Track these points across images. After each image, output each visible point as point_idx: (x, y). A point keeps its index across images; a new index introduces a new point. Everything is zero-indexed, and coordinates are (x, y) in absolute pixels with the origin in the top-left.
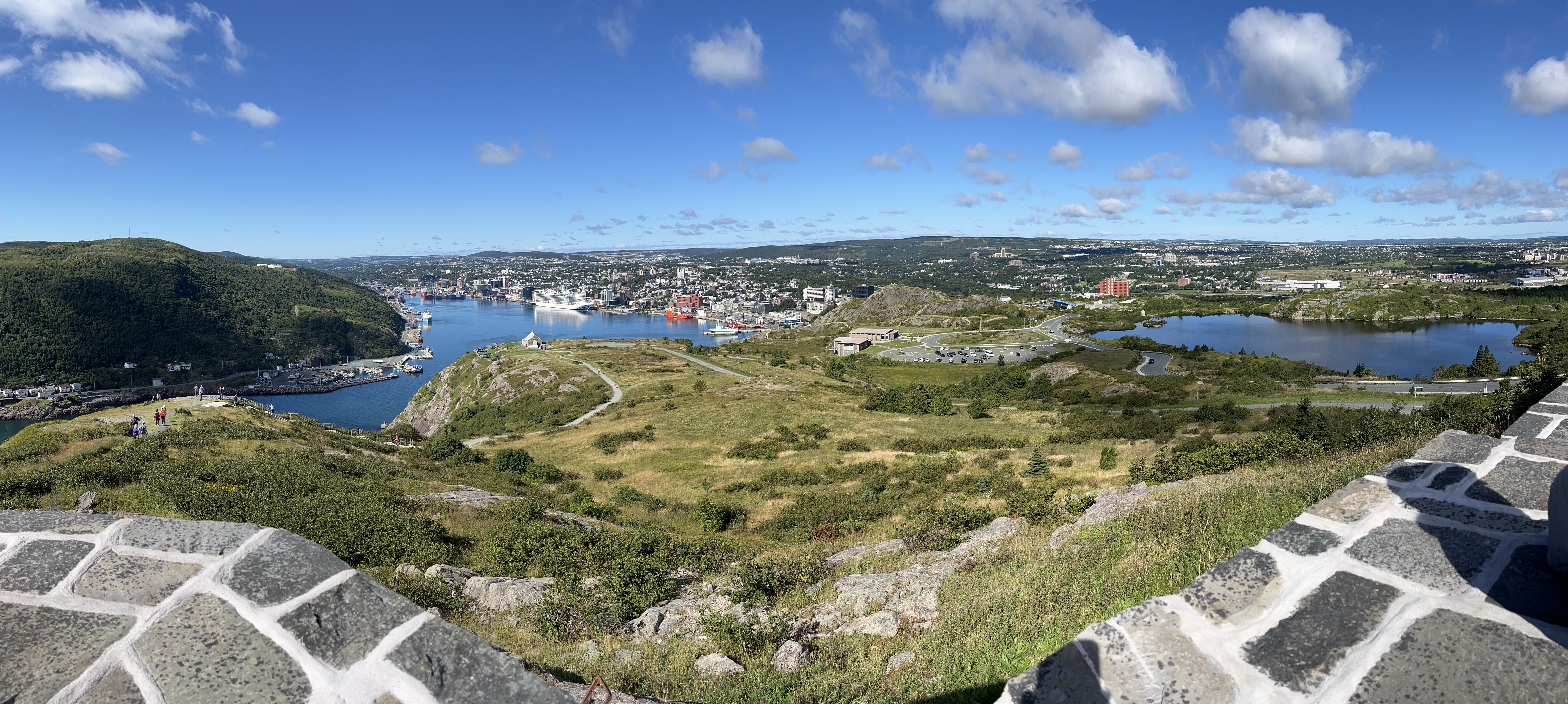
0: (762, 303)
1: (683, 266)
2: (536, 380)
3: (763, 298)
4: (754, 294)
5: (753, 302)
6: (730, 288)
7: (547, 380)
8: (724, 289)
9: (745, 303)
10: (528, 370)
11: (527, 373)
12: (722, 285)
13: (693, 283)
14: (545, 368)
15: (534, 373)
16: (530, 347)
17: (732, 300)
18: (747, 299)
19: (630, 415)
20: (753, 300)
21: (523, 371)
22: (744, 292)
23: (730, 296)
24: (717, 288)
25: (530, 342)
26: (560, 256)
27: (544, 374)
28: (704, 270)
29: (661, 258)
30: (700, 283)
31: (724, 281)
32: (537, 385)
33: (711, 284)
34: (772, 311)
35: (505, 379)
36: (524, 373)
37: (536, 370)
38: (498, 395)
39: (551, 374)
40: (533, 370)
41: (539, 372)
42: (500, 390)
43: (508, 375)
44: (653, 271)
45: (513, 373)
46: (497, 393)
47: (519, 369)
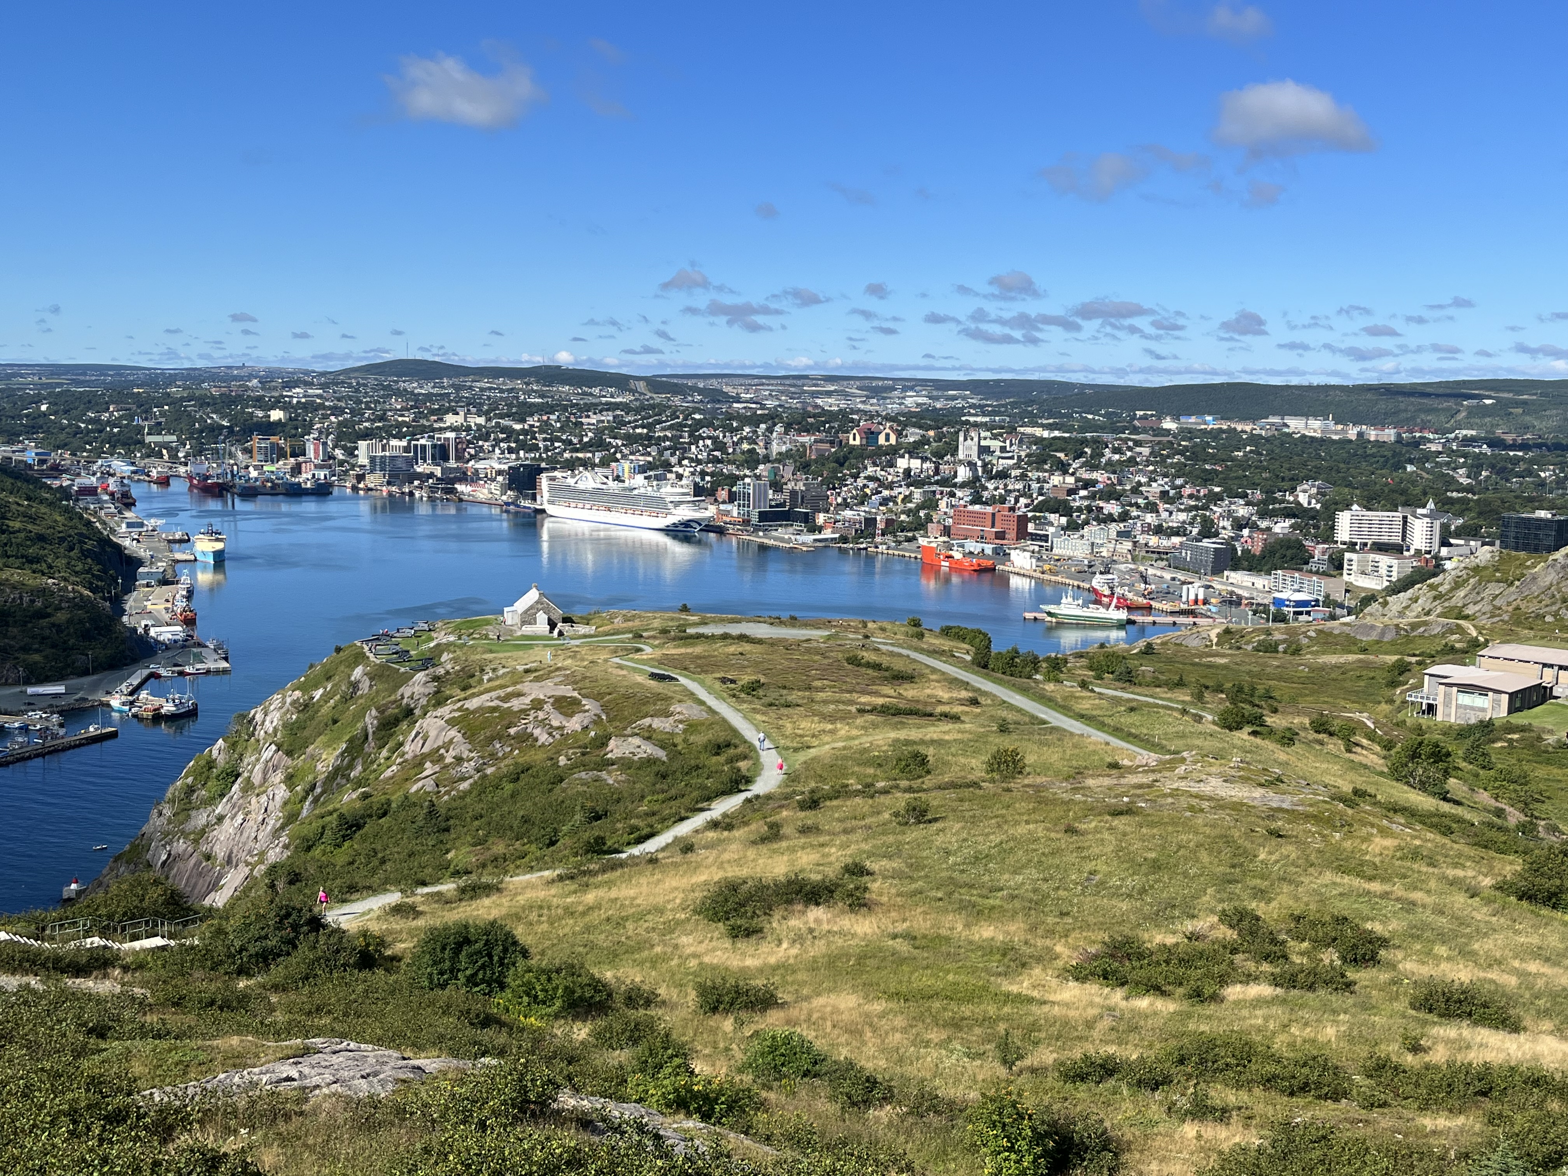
0: (1206, 543)
1: (976, 425)
2: (543, 723)
3: (1208, 530)
4: (1183, 516)
5: (1176, 540)
6: (1110, 494)
7: (574, 724)
8: (1092, 497)
9: (1153, 541)
10: (519, 695)
11: (516, 704)
12: (1087, 484)
13: (1003, 475)
14: (569, 691)
15: (538, 705)
16: (527, 630)
17: (1114, 528)
18: (1159, 530)
19: (803, 830)
20: (1176, 532)
21: (507, 698)
22: (1152, 508)
23: (1110, 518)
24: (1072, 492)
25: (528, 617)
26: (621, 382)
27: (568, 707)
28: (1039, 441)
29: (913, 401)
30: (1023, 477)
31: (1095, 475)
32: (543, 738)
33: (1056, 479)
34: (1235, 568)
35: (451, 722)
36: (506, 705)
37: (542, 697)
38: (429, 768)
39: (587, 707)
40: (533, 697)
41: (551, 700)
42: (435, 756)
43: (459, 710)
44: (887, 435)
45: (475, 706)
46: (428, 765)
47: (494, 694)
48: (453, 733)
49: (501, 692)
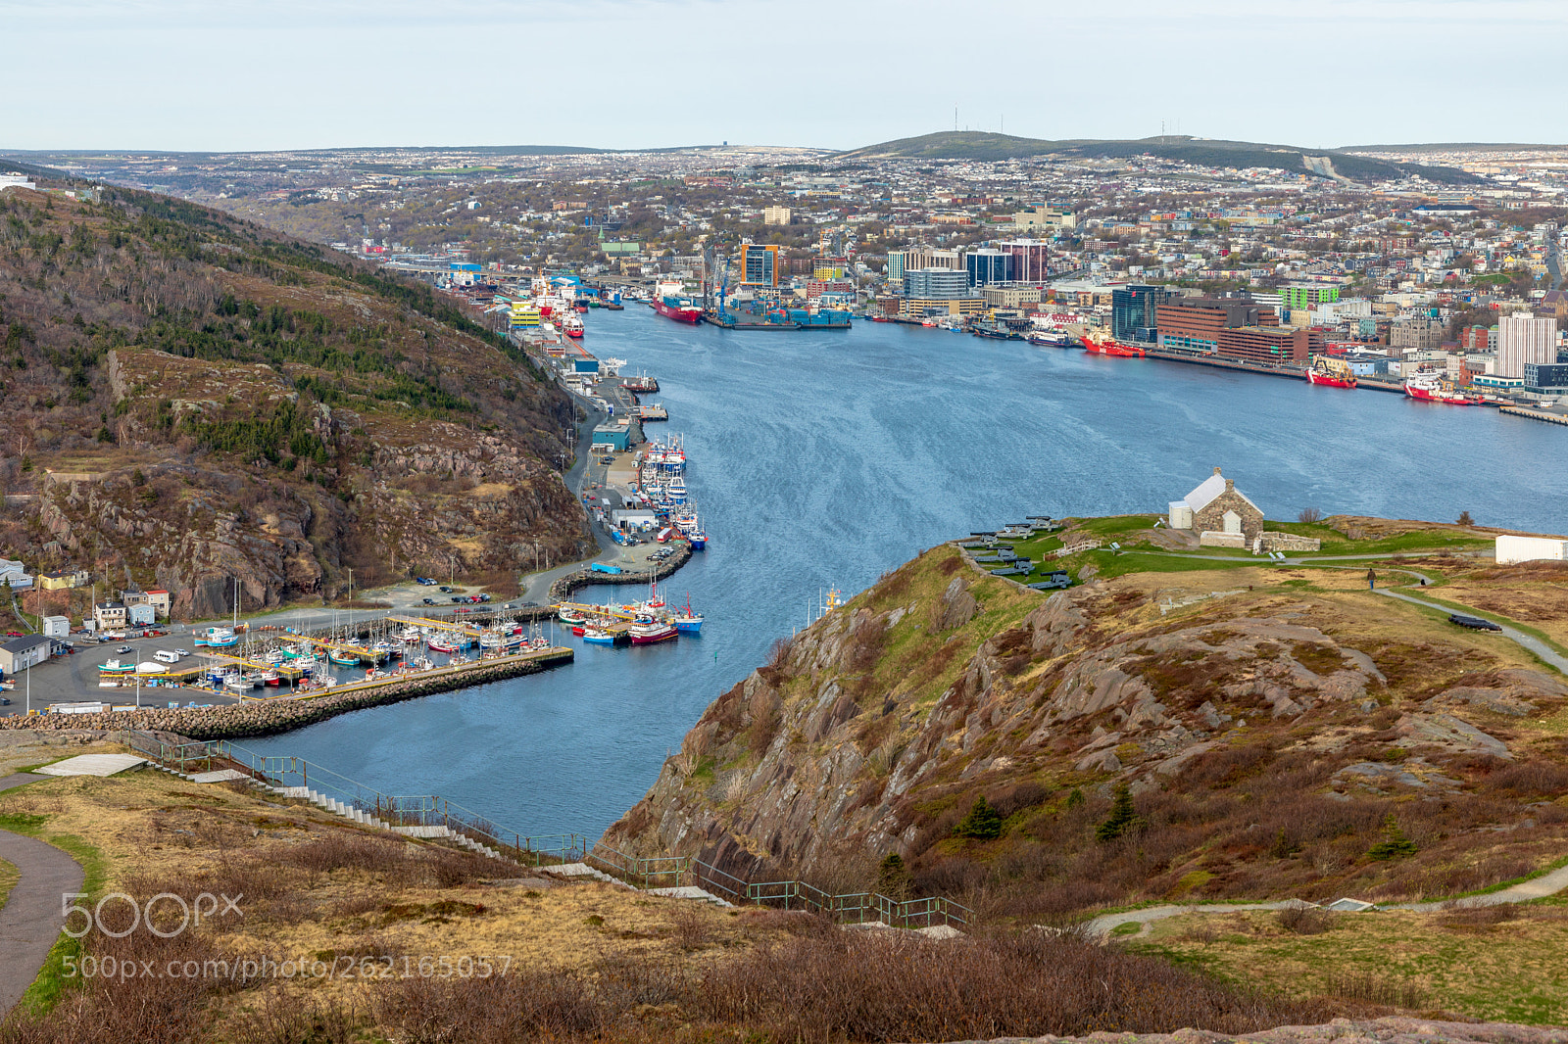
7: (1334, 686)
11: (1231, 649)
14: (1317, 635)
15: (1268, 652)
25: (1211, 518)
26: (1288, 159)
27: (1319, 659)
32: (1285, 702)
35: (1130, 670)
36: (1218, 649)
37: (1273, 641)
38: (1101, 736)
39: (1350, 663)
40: (1258, 640)
41: (1290, 648)
42: (1110, 718)
43: (1138, 651)
45: (1165, 647)
46: (1098, 730)
47: (1193, 631)
48: (1135, 684)
49: (1207, 630)
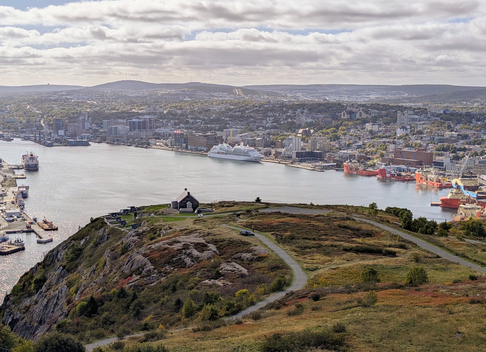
2: (189, 256)
6: (476, 142)
8: (466, 143)
10: (178, 242)
12: (464, 137)
13: (420, 133)
14: (201, 240)
16: (182, 210)
17: (477, 159)
19: (314, 309)
21: (171, 244)
23: (475, 154)
24: (456, 141)
25: (183, 205)
26: (228, 90)
30: (430, 133)
33: (447, 135)
35: (145, 255)
36: (171, 247)
37: (188, 243)
38: (134, 278)
39: (209, 248)
40: (184, 243)
41: (193, 245)
43: (149, 249)
44: (361, 113)
45: (157, 247)
47: (165, 242)
48: (146, 260)
49: (169, 241)
